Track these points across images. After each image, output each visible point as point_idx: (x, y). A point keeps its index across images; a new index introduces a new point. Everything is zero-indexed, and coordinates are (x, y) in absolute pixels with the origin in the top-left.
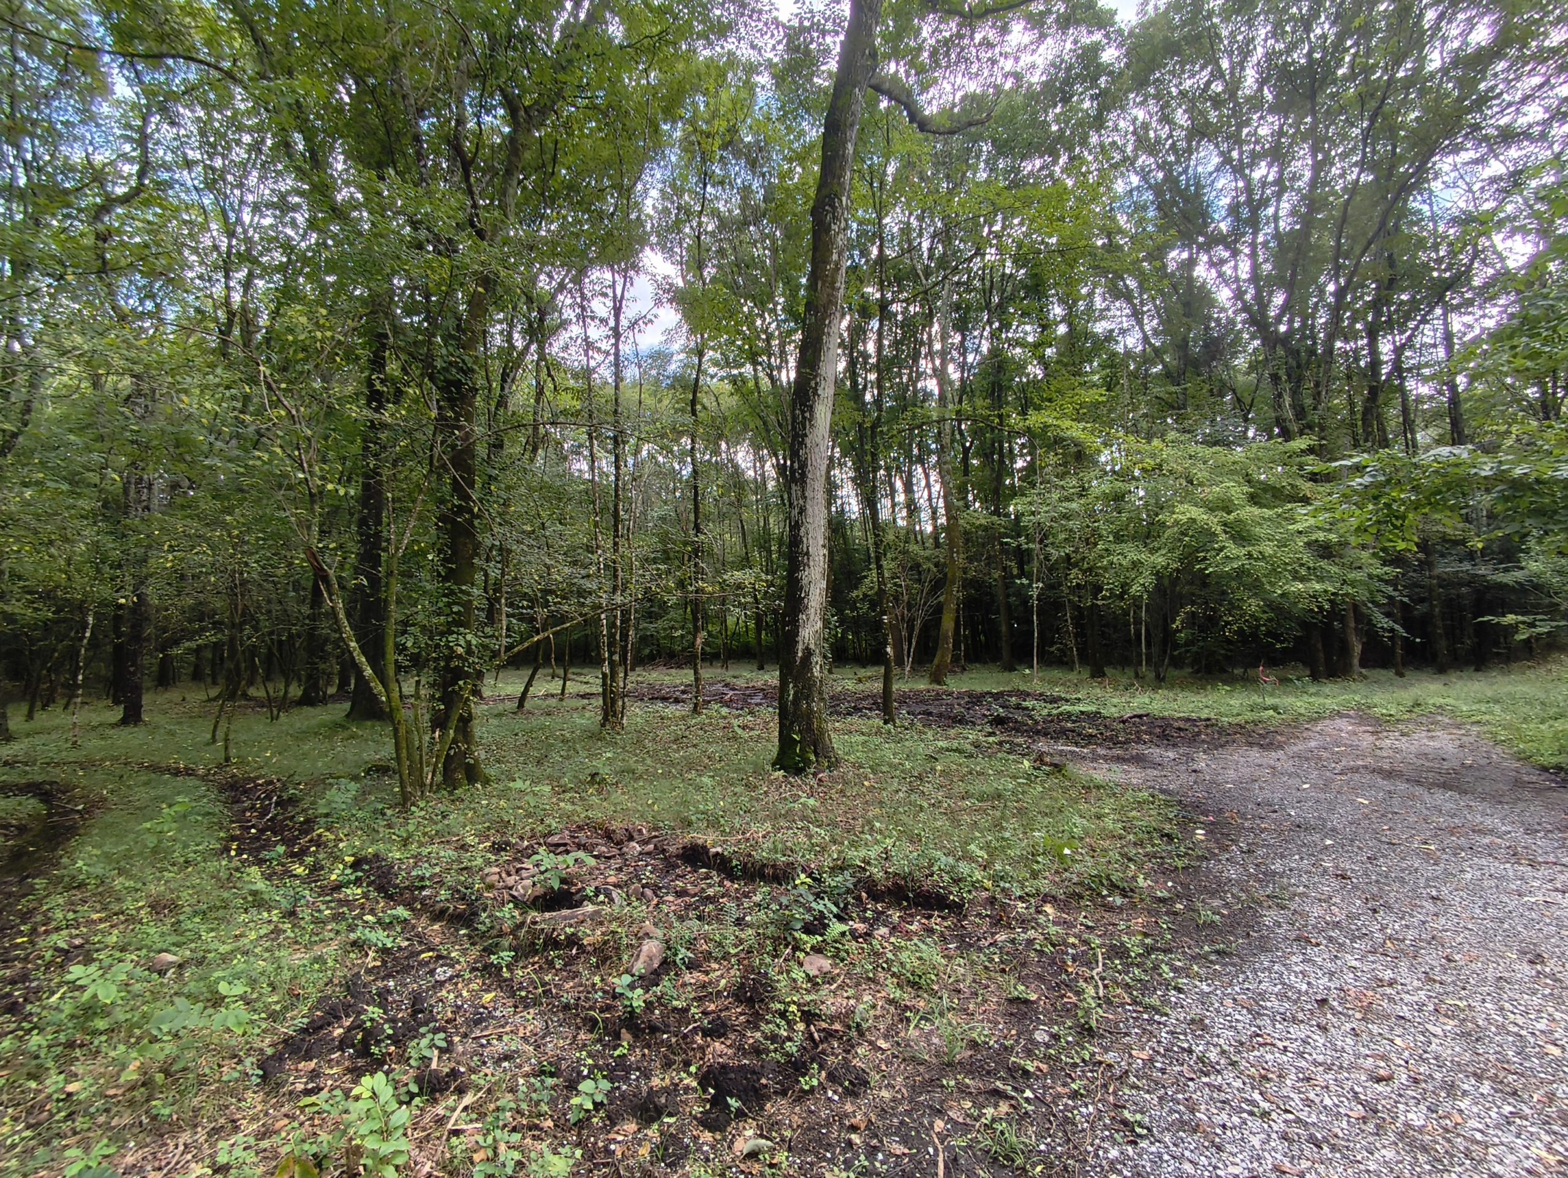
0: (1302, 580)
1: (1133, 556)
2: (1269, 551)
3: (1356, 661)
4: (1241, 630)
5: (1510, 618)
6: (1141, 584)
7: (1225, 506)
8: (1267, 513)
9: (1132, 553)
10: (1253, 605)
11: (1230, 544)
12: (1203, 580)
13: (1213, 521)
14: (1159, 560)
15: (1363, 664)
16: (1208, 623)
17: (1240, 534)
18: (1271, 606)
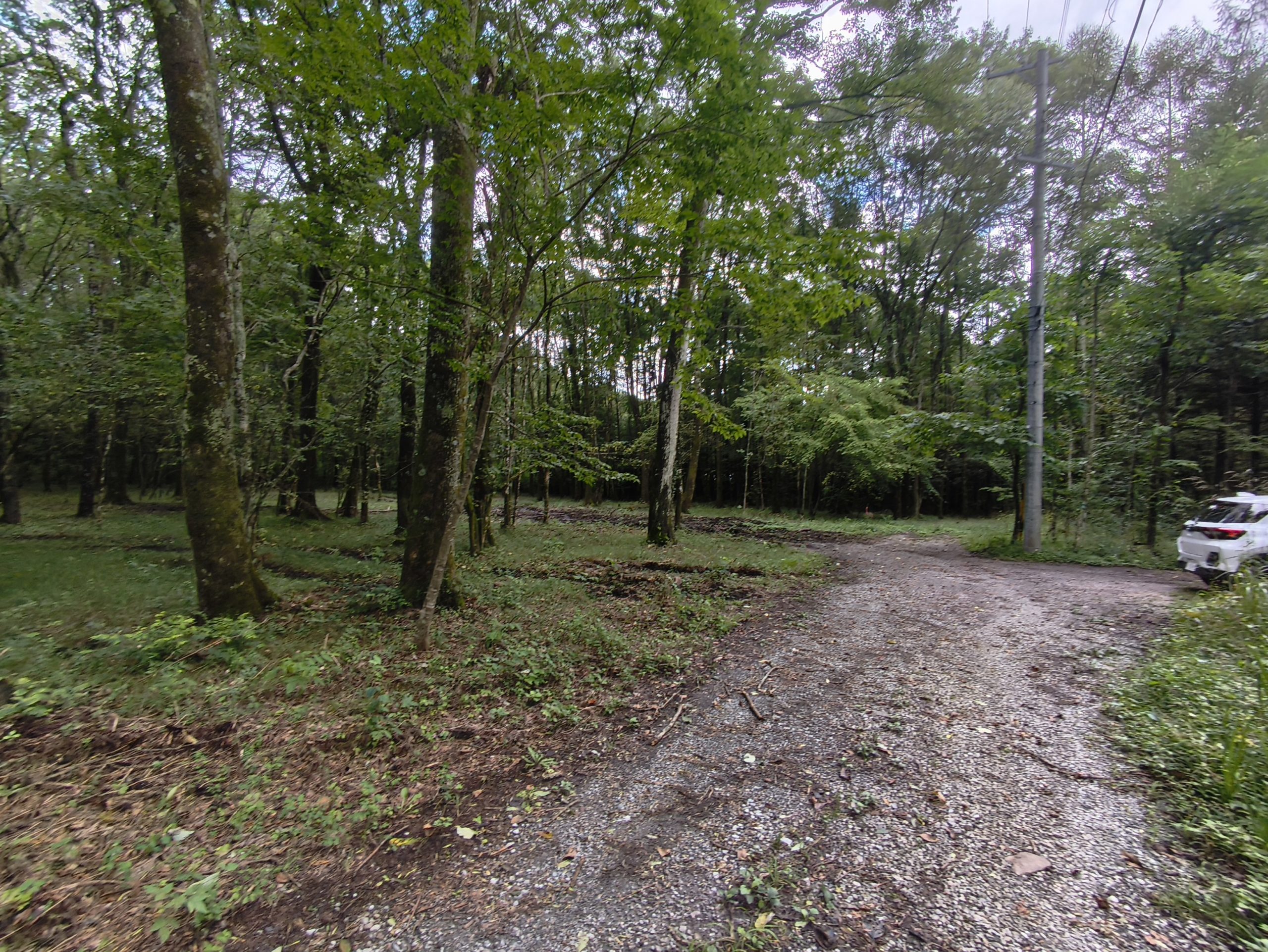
0: (892, 462)
1: (805, 441)
2: (875, 444)
3: (917, 509)
4: (858, 488)
5: (996, 489)
6: (807, 458)
7: (854, 416)
8: (877, 421)
9: (802, 438)
10: (865, 474)
11: (856, 439)
12: (840, 457)
13: (848, 424)
14: (818, 444)
15: (921, 511)
16: (840, 482)
17: (862, 433)
18: (875, 474)
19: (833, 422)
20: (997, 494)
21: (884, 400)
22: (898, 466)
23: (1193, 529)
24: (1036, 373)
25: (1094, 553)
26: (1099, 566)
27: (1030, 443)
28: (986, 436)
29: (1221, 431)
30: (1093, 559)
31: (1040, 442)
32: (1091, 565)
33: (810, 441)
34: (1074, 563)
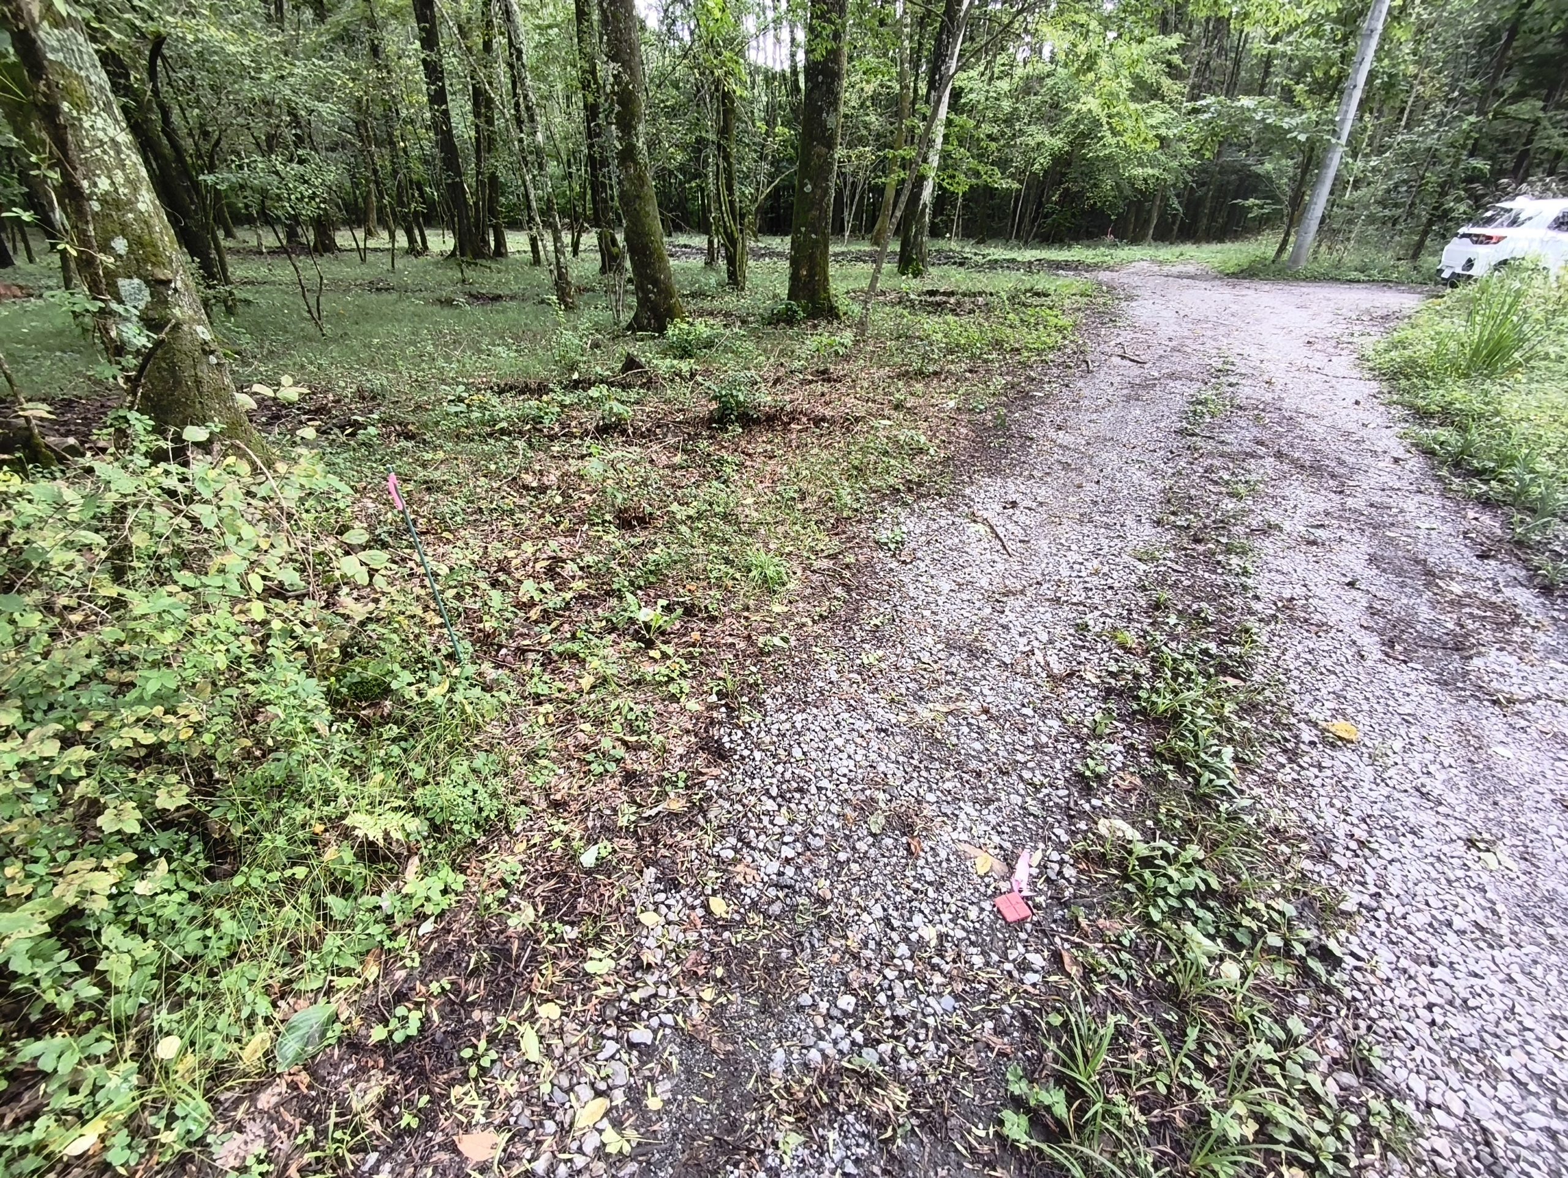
0: (1144, 166)
4: (1094, 205)
5: (1251, 201)
18: (1120, 185)
19: (1084, 109)
20: (1250, 209)
21: (1151, 72)
22: (1150, 171)
23: (1464, 236)
24: (1368, 46)
25: (1356, 270)
26: (1359, 281)
27: (1334, 141)
28: (1290, 131)
29: (1537, 122)
30: (1354, 275)
31: (1343, 141)
32: (1351, 281)
33: (1048, 140)
34: (1336, 280)
